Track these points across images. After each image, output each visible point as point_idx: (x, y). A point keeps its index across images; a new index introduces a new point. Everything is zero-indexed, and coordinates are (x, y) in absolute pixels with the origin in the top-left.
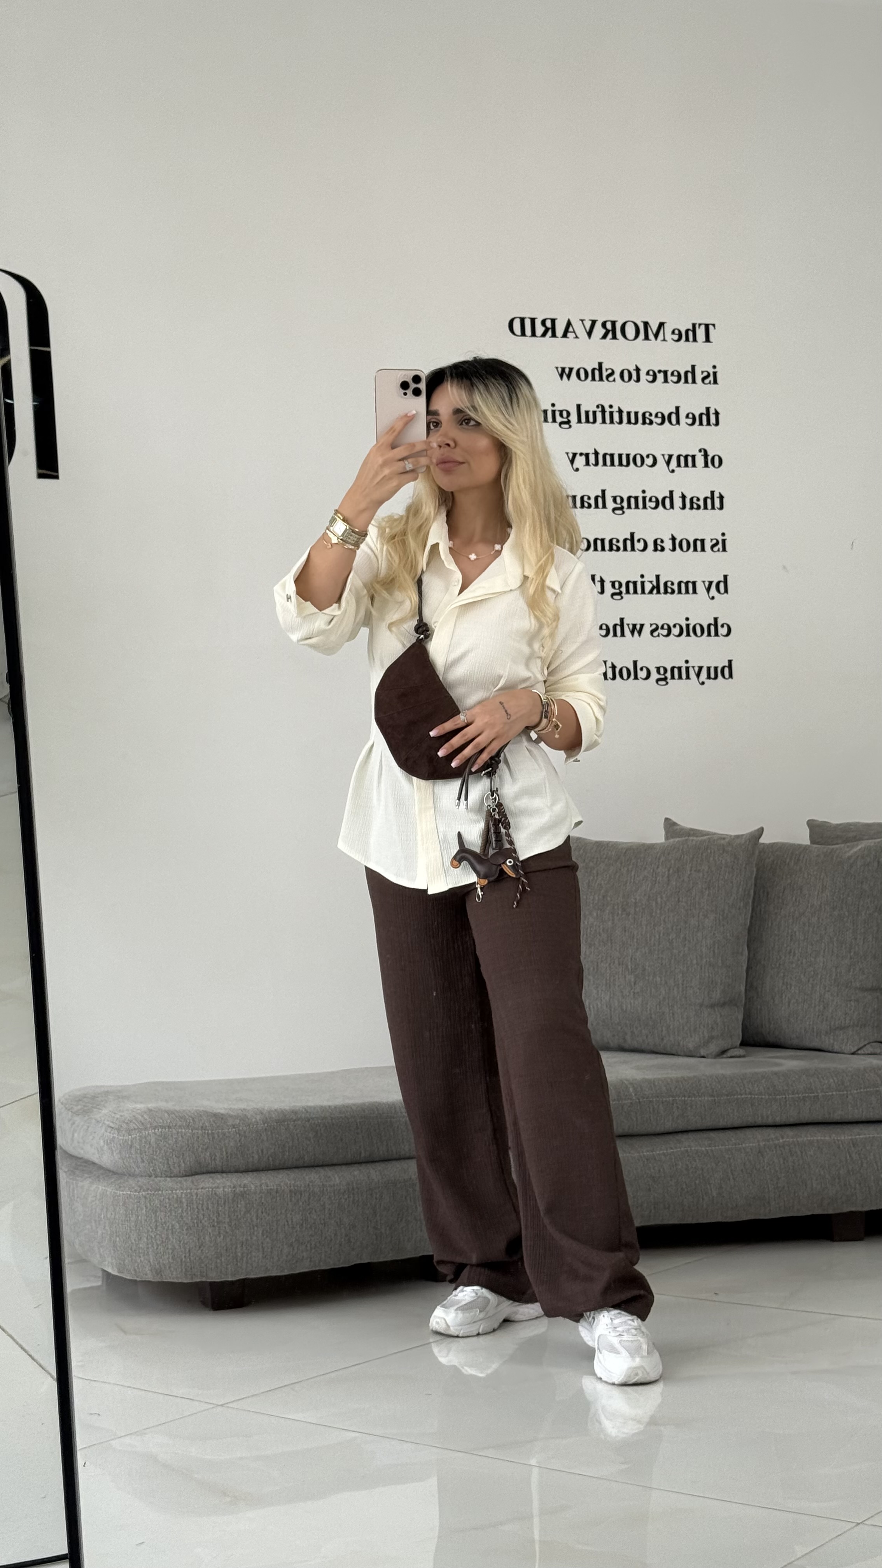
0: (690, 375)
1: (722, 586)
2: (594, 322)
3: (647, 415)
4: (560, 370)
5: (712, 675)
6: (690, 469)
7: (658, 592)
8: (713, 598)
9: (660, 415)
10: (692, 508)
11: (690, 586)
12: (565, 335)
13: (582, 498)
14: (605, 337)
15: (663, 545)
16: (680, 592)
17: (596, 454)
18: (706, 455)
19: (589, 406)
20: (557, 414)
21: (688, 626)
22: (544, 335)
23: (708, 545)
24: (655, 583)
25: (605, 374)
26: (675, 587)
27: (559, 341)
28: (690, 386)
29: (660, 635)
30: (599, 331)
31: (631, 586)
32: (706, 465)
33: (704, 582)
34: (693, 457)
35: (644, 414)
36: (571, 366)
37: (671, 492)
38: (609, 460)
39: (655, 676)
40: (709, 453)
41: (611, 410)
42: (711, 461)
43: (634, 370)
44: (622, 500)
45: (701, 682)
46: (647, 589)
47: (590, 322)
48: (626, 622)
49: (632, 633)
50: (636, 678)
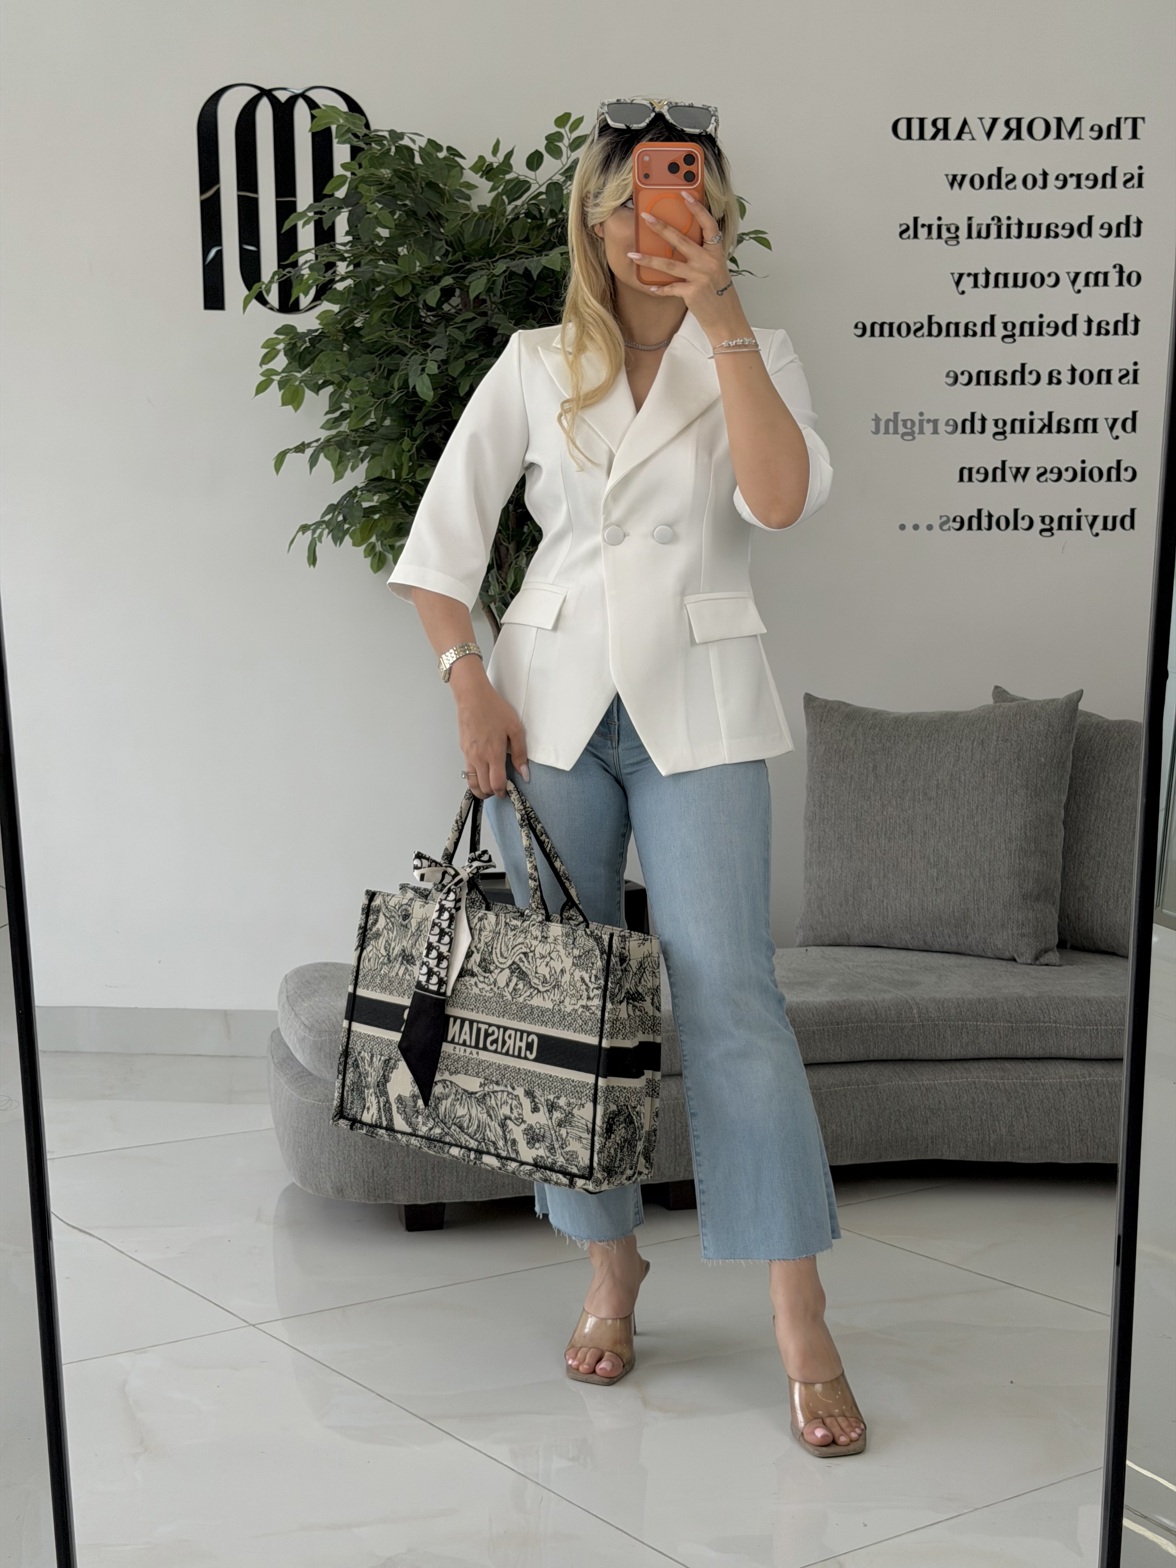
0: (1109, 179)
1: (1129, 424)
2: (995, 120)
3: (1052, 227)
4: (950, 178)
5: (1110, 526)
6: (1101, 289)
7: (1050, 431)
8: (1117, 437)
9: (1067, 226)
10: (1099, 333)
11: (1090, 424)
12: (959, 137)
13: (967, 325)
14: (1007, 137)
15: (1059, 377)
16: (1076, 431)
17: (987, 273)
18: (1121, 271)
19: (982, 219)
20: (944, 229)
21: (1083, 469)
22: (934, 137)
23: (1115, 376)
24: (1046, 421)
25: (1004, 181)
26: (1071, 426)
27: (952, 143)
28: (1108, 191)
29: (1049, 480)
30: (1000, 130)
31: (1017, 424)
32: (1121, 283)
33: (1106, 419)
34: (1106, 274)
35: (1048, 226)
36: (964, 173)
37: (1075, 316)
38: (1001, 280)
39: (1038, 525)
40: (1124, 269)
41: (1009, 222)
42: (1125, 277)
43: (1040, 175)
44: (1014, 326)
45: (1094, 533)
46: (1037, 428)
47: (991, 121)
48: (1007, 465)
49: (1015, 477)
50: (1016, 527)
